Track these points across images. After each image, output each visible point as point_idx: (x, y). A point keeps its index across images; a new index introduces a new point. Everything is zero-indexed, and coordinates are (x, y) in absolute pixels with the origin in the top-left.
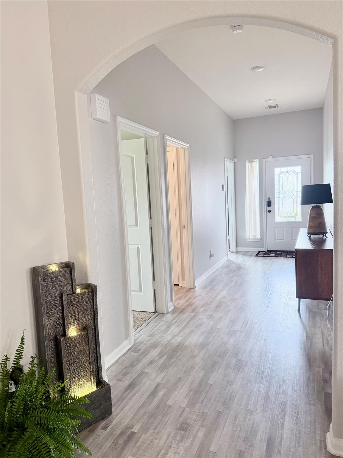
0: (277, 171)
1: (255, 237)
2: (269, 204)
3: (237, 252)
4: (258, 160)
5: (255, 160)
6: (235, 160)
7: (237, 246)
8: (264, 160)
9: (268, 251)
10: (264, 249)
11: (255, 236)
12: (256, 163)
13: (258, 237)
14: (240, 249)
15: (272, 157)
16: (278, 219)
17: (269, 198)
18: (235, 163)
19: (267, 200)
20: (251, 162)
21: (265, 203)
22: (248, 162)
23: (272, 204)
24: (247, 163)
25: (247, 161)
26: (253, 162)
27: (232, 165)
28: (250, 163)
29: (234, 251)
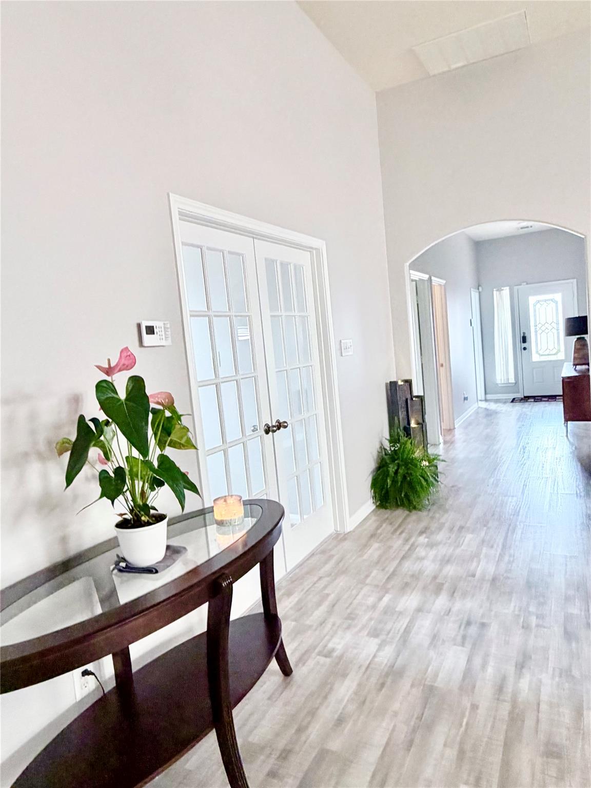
0: (532, 300)
1: (508, 381)
2: (524, 340)
3: (486, 400)
4: (508, 288)
5: (505, 288)
6: (480, 288)
7: (486, 393)
8: (516, 288)
9: (525, 397)
10: (520, 396)
11: (508, 379)
12: (506, 291)
13: (512, 380)
14: (489, 397)
15: (525, 283)
16: (535, 358)
17: (524, 333)
18: (479, 292)
19: (522, 335)
20: (499, 290)
21: (519, 339)
22: (497, 291)
23: (528, 339)
24: (495, 292)
25: (495, 290)
26: (502, 290)
27: (477, 294)
28: (498, 292)
29: (483, 398)
